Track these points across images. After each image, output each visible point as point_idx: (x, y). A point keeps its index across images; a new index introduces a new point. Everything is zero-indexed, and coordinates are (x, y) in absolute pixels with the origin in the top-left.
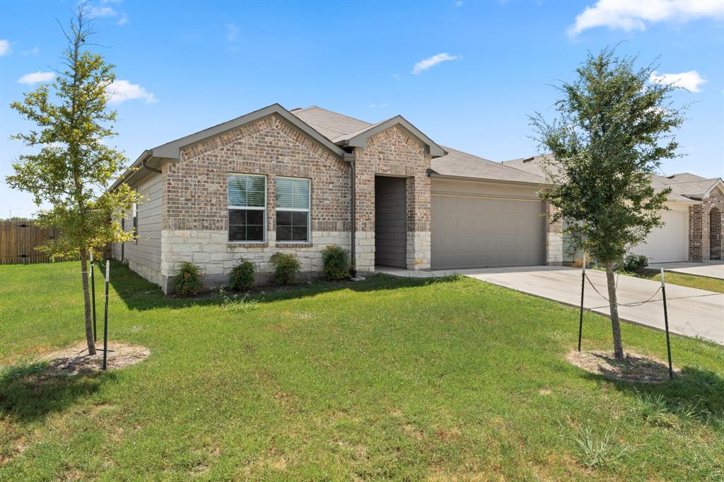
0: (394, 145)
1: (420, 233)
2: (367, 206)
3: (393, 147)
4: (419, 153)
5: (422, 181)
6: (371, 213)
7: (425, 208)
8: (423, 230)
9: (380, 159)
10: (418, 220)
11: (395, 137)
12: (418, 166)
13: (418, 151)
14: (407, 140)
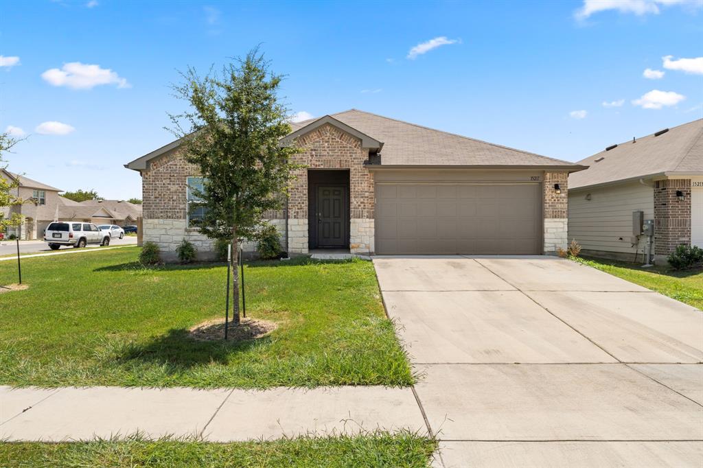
0: (326, 142)
1: (357, 220)
2: (299, 197)
3: (326, 144)
4: (355, 147)
5: (359, 172)
6: (303, 203)
7: (362, 197)
8: (359, 218)
9: (312, 156)
10: (354, 208)
11: (328, 134)
12: (354, 159)
13: (354, 145)
14: (342, 136)
